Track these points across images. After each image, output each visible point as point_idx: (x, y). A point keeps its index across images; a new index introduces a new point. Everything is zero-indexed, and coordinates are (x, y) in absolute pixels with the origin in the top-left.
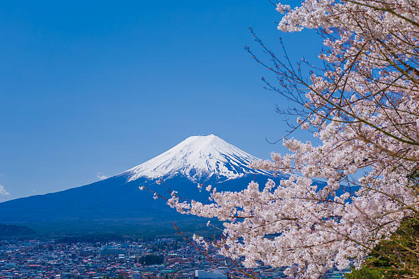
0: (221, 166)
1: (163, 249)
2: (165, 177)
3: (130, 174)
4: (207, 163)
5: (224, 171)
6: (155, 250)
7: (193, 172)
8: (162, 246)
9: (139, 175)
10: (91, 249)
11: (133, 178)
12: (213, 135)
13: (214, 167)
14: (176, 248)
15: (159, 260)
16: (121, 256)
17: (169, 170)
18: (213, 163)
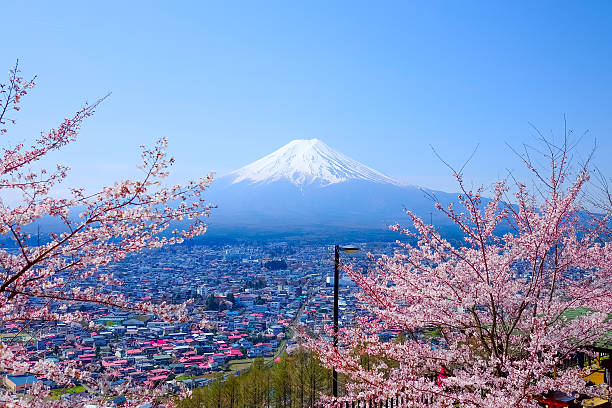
0: (324, 170)
1: (281, 253)
2: (268, 180)
3: (236, 176)
4: (310, 166)
5: (327, 175)
6: (273, 255)
7: (296, 175)
8: (279, 251)
9: (243, 178)
10: (211, 252)
11: (237, 181)
12: (316, 140)
13: (318, 171)
14: (293, 253)
15: (283, 265)
16: (245, 261)
17: (272, 173)
18: (316, 167)
